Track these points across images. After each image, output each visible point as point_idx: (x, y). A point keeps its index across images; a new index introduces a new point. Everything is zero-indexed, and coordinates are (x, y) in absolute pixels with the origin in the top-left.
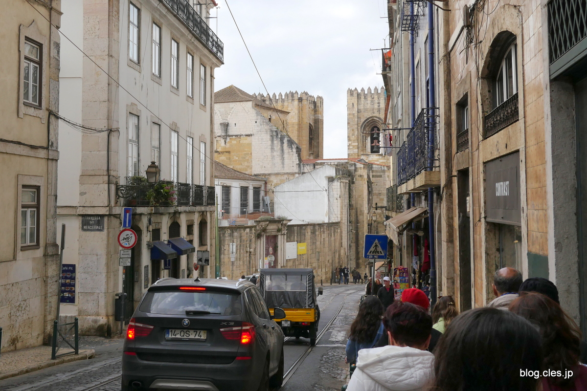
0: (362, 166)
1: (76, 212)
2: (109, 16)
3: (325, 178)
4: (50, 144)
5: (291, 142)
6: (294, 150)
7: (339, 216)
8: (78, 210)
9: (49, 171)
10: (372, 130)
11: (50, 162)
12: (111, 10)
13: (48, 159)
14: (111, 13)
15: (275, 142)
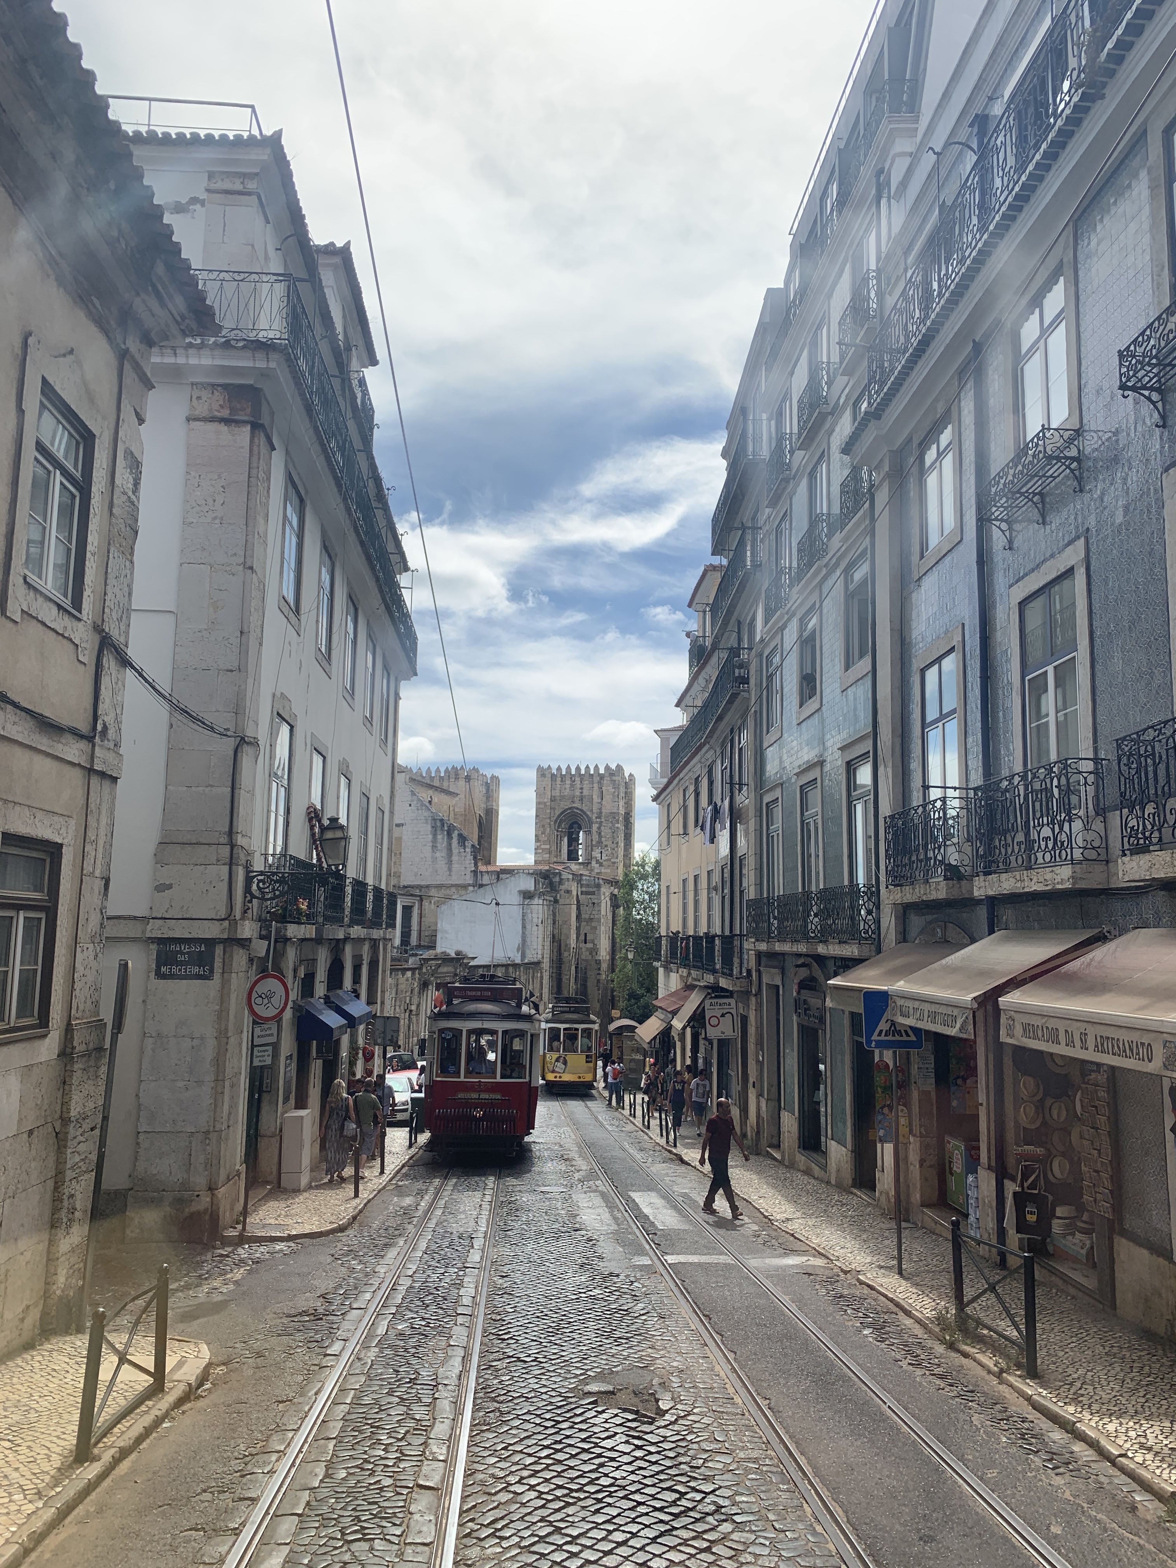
0: (571, 877)
1: (144, 932)
2: (249, 477)
3: (516, 893)
4: (99, 727)
5: (462, 839)
6: (468, 850)
7: (540, 952)
8: (149, 927)
9: (92, 806)
10: (571, 827)
11: (95, 781)
12: (255, 465)
13: (90, 771)
14: (254, 472)
15: (439, 837)
